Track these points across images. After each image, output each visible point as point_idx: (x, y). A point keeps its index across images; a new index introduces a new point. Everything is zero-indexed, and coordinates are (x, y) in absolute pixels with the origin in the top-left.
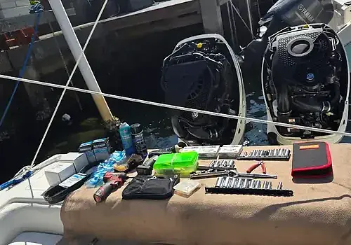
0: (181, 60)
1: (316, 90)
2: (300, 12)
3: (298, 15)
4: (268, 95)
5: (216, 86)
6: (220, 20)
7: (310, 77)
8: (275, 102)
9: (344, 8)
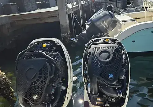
0: (30, 56)
1: (114, 85)
2: (103, 22)
3: (102, 23)
4: (85, 78)
5: (52, 77)
6: (68, 21)
7: (111, 76)
8: (89, 85)
9: (121, 23)
